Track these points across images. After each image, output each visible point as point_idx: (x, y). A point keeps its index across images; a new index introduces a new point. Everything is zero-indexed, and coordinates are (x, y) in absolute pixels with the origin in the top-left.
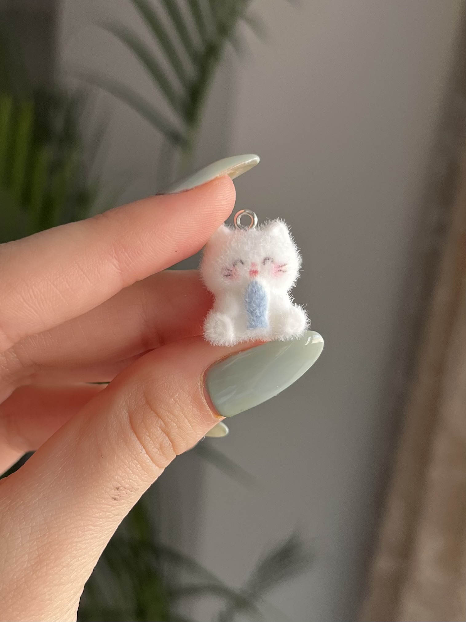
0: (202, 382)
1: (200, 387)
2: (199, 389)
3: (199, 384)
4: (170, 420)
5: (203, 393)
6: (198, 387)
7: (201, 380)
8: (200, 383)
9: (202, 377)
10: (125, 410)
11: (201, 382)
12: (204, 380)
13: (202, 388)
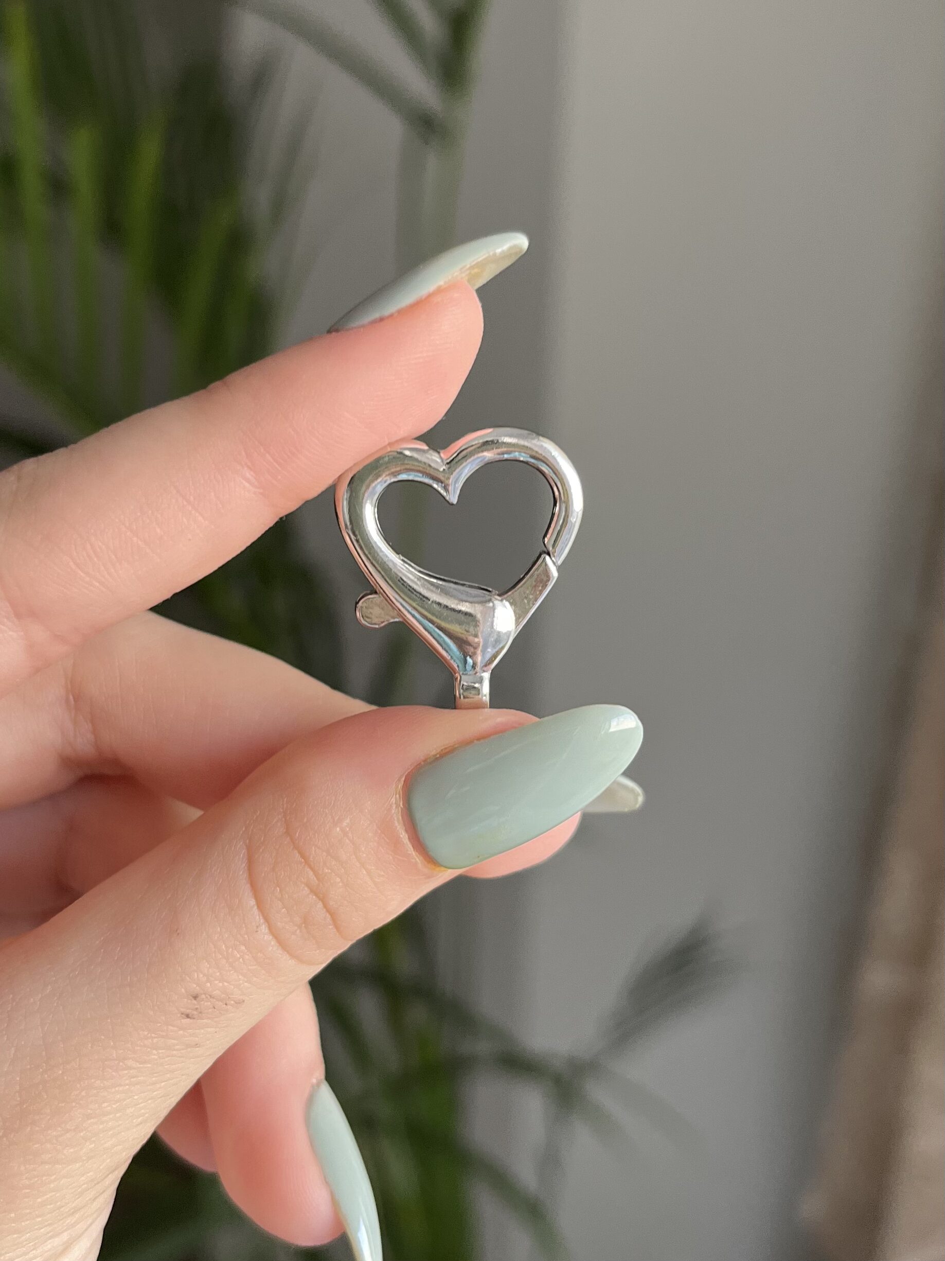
0: (400, 796)
1: (394, 808)
2: (394, 811)
3: (393, 800)
4: (330, 872)
5: (400, 818)
6: (391, 806)
7: (398, 792)
8: (396, 798)
9: (400, 786)
10: (241, 843)
11: (398, 796)
12: (403, 794)
13: (400, 808)
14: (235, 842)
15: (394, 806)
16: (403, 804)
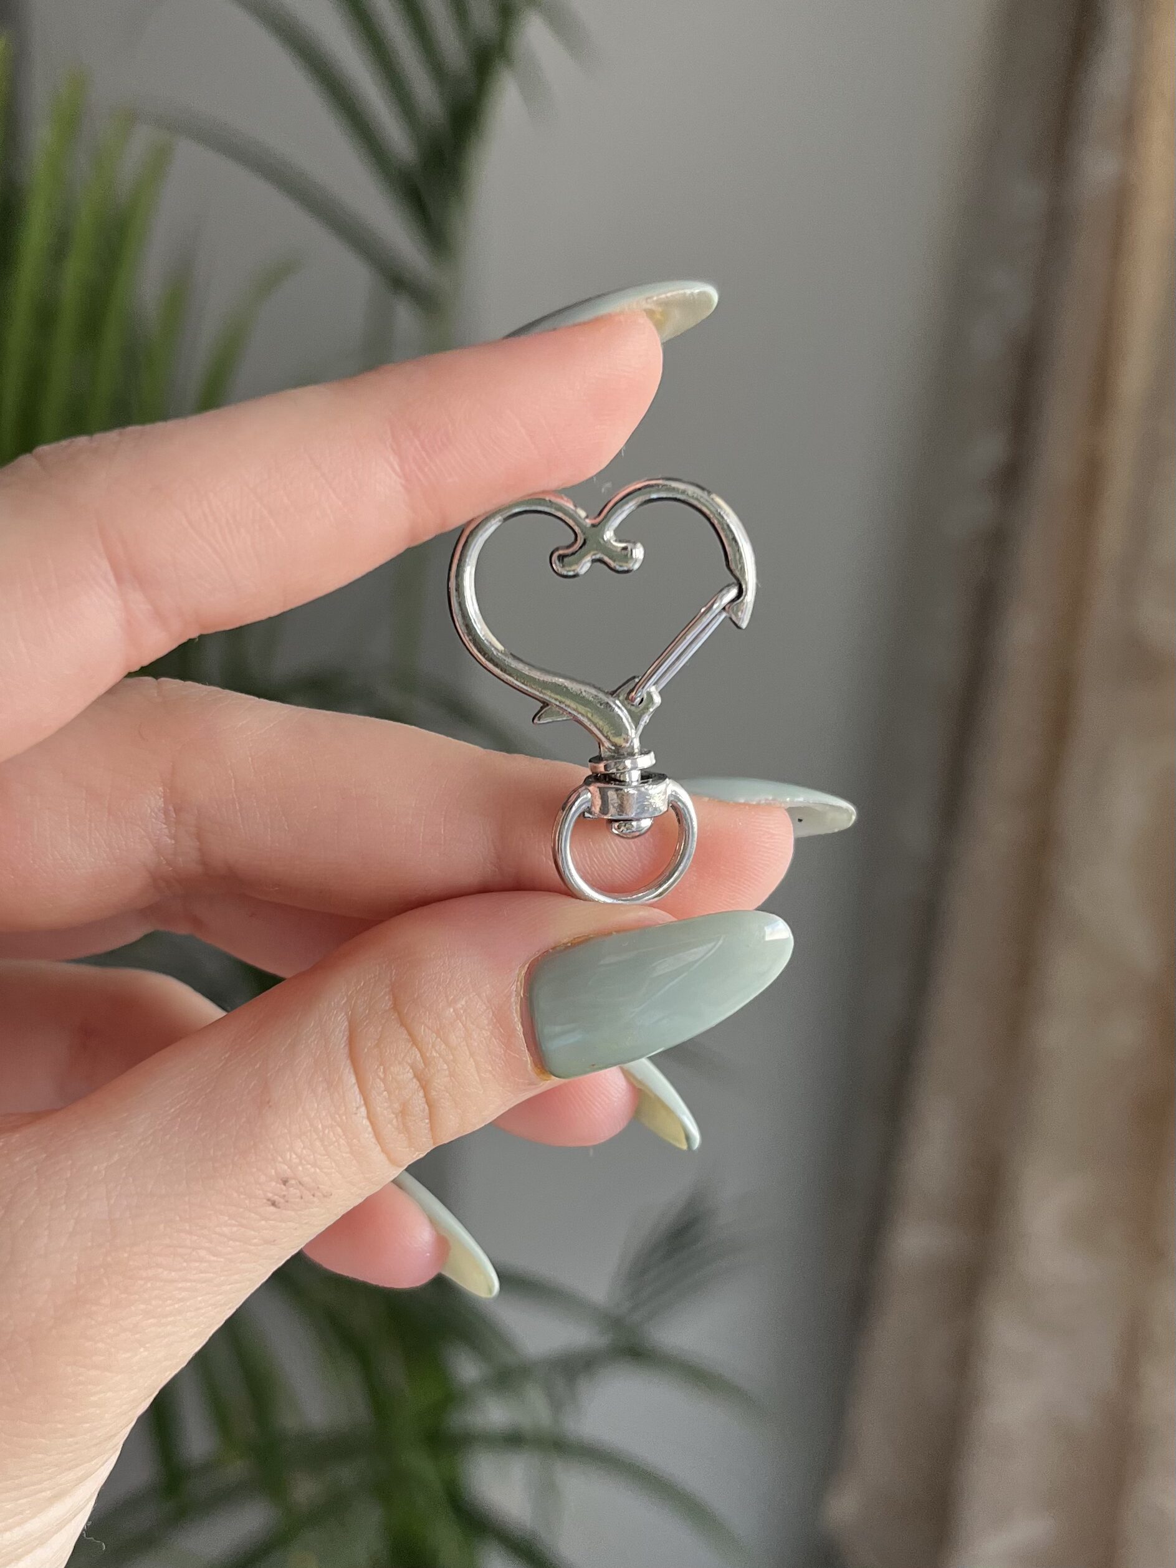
0: (521, 985)
1: (514, 995)
2: (513, 999)
3: (514, 988)
4: (438, 1055)
5: (519, 1008)
6: (511, 993)
7: (520, 979)
8: (517, 985)
9: (523, 972)
11: (519, 983)
12: (525, 982)
13: (519, 998)
14: (335, 1012)
15: (514, 994)
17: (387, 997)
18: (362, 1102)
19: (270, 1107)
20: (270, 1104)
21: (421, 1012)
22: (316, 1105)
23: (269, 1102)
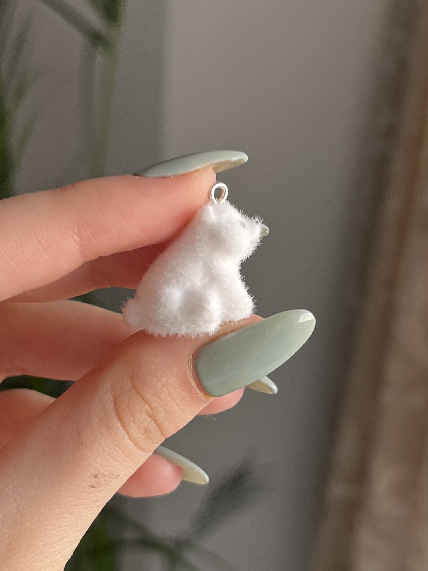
2: (188, 372)
3: (187, 366)
4: (157, 405)
5: (192, 375)
6: (186, 370)
9: (190, 359)
10: (110, 394)
11: (189, 364)
12: (192, 363)
13: (191, 370)
14: (106, 394)
15: (188, 369)
16: (193, 368)
17: (129, 383)
18: (125, 433)
19: (83, 445)
20: (82, 444)
21: (146, 387)
22: (104, 440)
23: (82, 443)
